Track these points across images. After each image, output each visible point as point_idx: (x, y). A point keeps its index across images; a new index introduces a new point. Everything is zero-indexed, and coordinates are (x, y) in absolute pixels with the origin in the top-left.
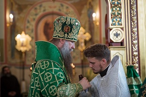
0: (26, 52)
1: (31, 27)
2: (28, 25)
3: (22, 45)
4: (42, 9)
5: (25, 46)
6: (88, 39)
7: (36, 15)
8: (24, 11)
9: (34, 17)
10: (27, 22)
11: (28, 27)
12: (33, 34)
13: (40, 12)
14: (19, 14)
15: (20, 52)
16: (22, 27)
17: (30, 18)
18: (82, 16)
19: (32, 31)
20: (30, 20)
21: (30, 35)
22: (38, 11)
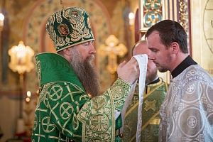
0: (25, 74)
1: (34, 35)
2: (30, 31)
3: (20, 63)
4: (53, 7)
5: (24, 64)
6: (122, 54)
7: (43, 16)
8: (25, 9)
9: (40, 19)
10: (28, 27)
11: (29, 35)
12: (38, 46)
13: (49, 11)
14: (16, 14)
15: (16, 74)
16: (21, 35)
17: (33, 20)
18: (114, 19)
19: (37, 41)
20: (32, 24)
21: (32, 48)
22: (46, 10)
